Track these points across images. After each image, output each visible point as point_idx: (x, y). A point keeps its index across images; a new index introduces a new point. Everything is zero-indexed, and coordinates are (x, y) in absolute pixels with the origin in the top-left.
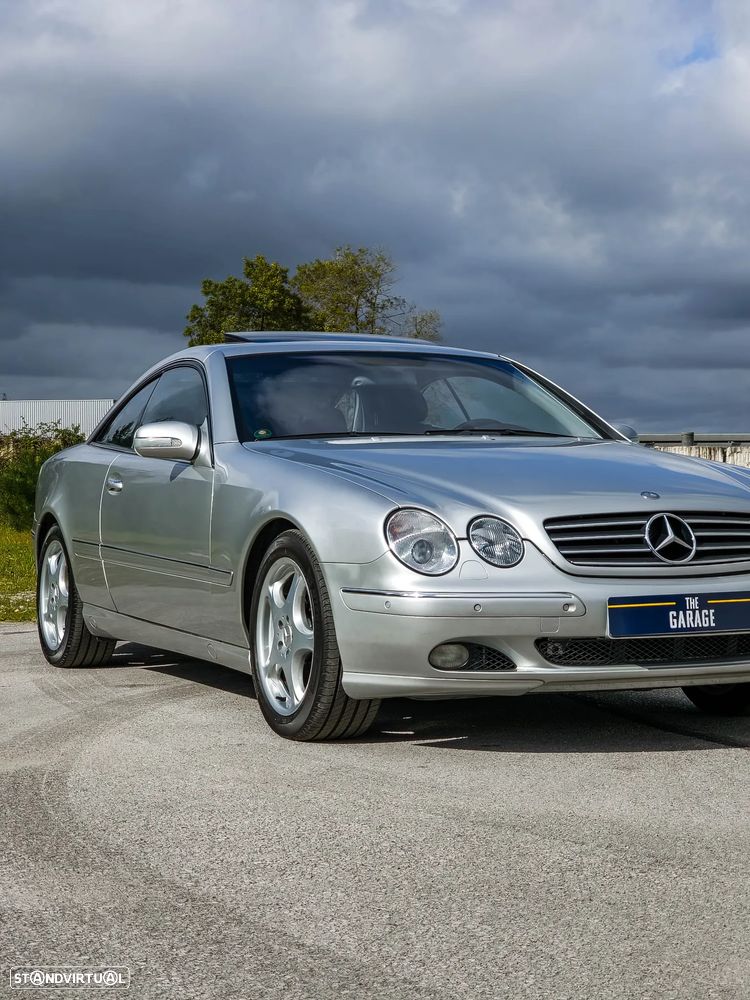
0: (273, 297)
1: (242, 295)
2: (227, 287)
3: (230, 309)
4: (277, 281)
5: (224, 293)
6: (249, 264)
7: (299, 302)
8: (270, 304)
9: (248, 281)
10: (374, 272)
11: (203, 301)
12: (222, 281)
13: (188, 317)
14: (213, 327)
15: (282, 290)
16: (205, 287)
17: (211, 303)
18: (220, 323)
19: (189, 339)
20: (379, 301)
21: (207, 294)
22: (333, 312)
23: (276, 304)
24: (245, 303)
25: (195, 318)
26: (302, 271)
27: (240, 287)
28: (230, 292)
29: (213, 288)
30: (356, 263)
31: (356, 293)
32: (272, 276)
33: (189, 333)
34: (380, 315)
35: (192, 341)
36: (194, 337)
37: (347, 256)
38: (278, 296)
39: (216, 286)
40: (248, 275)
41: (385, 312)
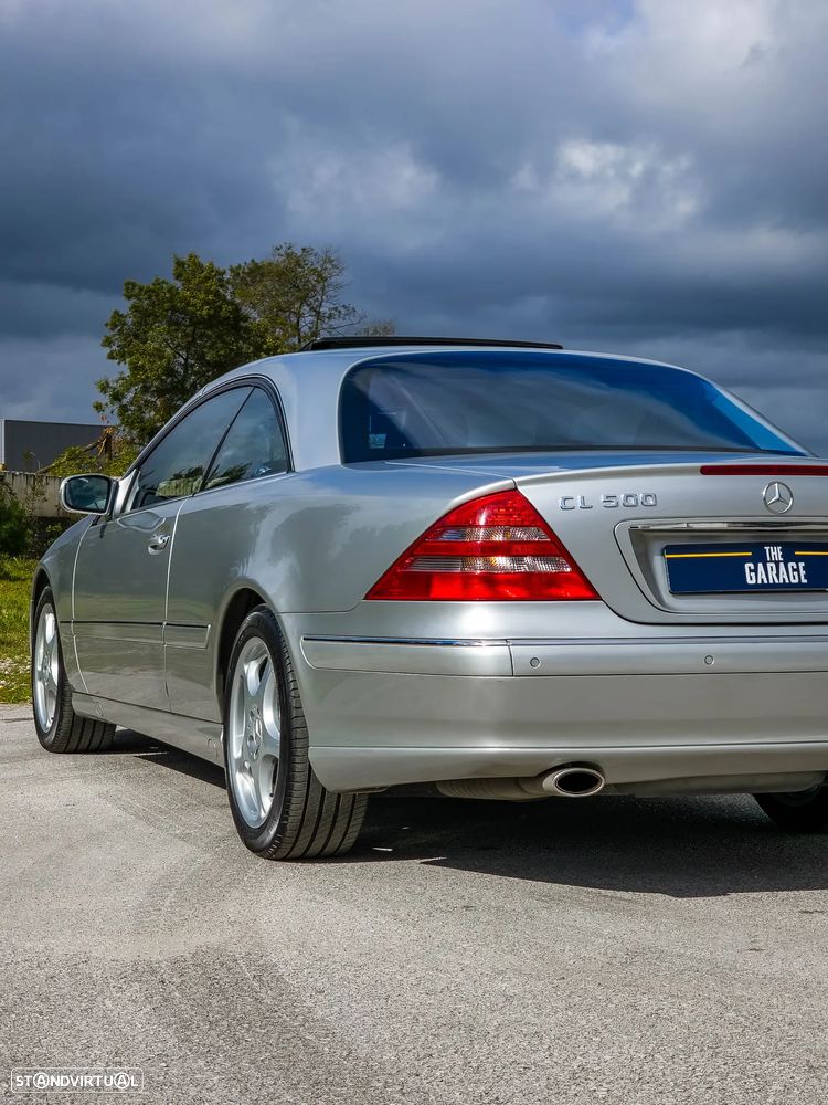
0: (207, 303)
1: (171, 300)
2: (153, 291)
3: (157, 316)
4: (213, 284)
5: (150, 298)
6: (180, 264)
7: (237, 309)
8: (205, 312)
9: (178, 284)
10: (320, 276)
11: (125, 306)
12: (148, 283)
13: (107, 325)
14: (136, 336)
15: (217, 294)
16: (127, 289)
17: (135, 308)
18: (145, 332)
19: (108, 350)
20: (325, 309)
21: (129, 298)
22: (273, 321)
23: (212, 312)
24: (174, 309)
25: (116, 326)
26: (235, 272)
27: (169, 291)
28: (157, 296)
29: (137, 290)
30: (300, 266)
31: (298, 299)
32: (207, 278)
33: (108, 342)
34: (325, 326)
35: (112, 352)
36: (114, 348)
37: (288, 255)
38: (214, 302)
39: (141, 289)
40: (178, 276)
41: (332, 322)
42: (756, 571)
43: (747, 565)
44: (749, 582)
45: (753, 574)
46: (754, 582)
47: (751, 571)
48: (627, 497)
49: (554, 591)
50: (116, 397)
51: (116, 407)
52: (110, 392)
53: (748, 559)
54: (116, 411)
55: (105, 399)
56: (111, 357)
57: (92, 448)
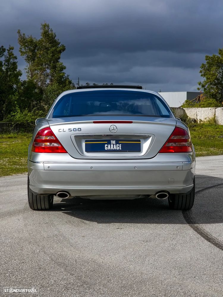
1: (218, 60)
2: (213, 58)
3: (214, 65)
5: (212, 60)
6: (220, 50)
9: (220, 56)
11: (205, 62)
12: (211, 56)
13: (200, 67)
14: (208, 70)
16: (206, 58)
17: (208, 63)
18: (210, 69)
19: (201, 74)
21: (206, 60)
25: (203, 67)
27: (217, 58)
29: (208, 58)
33: (201, 72)
35: (202, 74)
36: (203, 73)
40: (220, 54)
42: (108, 146)
43: (106, 145)
44: (106, 149)
45: (107, 147)
46: (107, 149)
47: (106, 146)
48: (78, 128)
49: (57, 151)
50: (203, 86)
51: (203, 89)
52: (201, 85)
53: (106, 144)
54: (203, 90)
55: (200, 87)
56: (202, 76)
57: (195, 100)
